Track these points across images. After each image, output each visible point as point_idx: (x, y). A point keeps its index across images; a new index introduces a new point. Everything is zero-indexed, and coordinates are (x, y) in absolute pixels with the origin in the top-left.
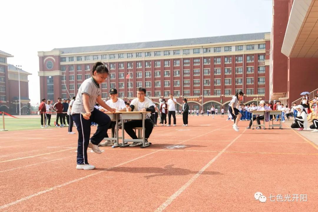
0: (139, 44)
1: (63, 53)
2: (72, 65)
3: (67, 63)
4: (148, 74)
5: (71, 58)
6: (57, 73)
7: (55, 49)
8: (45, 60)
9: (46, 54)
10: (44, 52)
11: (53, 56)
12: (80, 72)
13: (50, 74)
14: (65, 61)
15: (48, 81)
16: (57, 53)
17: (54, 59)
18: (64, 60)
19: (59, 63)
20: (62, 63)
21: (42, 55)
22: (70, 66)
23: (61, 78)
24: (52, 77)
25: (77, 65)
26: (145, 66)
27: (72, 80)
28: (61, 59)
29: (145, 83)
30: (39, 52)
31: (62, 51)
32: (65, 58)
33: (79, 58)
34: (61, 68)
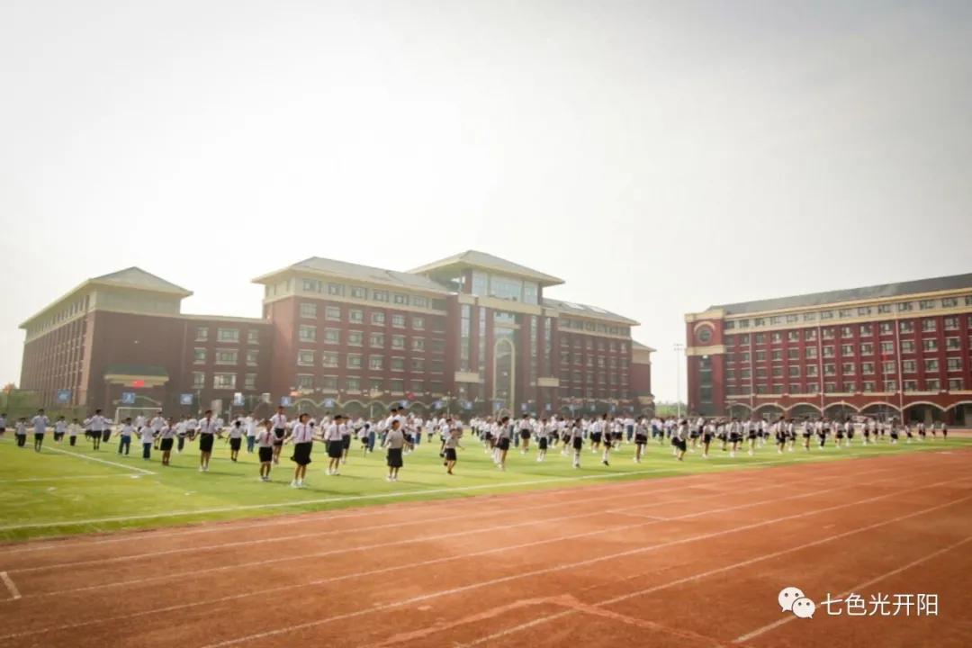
0: (883, 288)
1: (729, 313)
2: (747, 335)
3: (737, 330)
4: (906, 345)
5: (745, 322)
6: (718, 349)
7: (712, 308)
8: (695, 329)
9: (699, 318)
10: (694, 315)
11: (711, 320)
12: (762, 347)
13: (705, 352)
14: (733, 327)
15: (702, 364)
16: (719, 315)
17: (712, 325)
18: (730, 325)
19: (722, 332)
20: (728, 332)
21: (691, 319)
22: (741, 337)
23: (724, 357)
24: (710, 357)
25: (756, 335)
26: (900, 330)
27: (746, 361)
28: (724, 324)
29: (902, 363)
30: (687, 315)
31: (728, 309)
32: (733, 322)
33: (758, 321)
34: (725, 340)
